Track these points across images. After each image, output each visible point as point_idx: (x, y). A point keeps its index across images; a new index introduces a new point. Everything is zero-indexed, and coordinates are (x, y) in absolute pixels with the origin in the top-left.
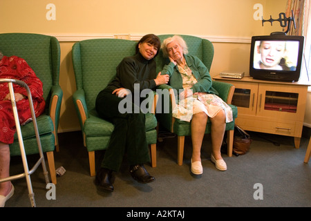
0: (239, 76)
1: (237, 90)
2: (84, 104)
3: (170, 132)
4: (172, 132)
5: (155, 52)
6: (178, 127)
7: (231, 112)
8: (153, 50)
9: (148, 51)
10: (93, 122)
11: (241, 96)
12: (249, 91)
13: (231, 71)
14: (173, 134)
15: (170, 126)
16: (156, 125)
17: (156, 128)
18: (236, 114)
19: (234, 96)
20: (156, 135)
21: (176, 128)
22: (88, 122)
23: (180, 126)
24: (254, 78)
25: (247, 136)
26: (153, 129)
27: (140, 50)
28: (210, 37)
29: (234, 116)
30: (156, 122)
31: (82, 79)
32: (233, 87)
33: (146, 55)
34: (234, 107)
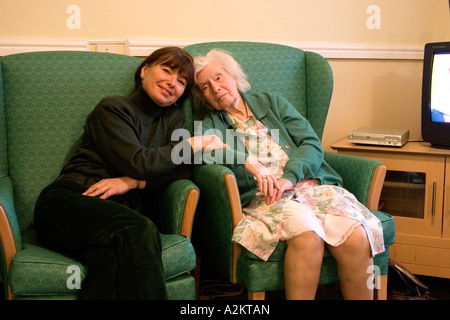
0: (395, 139)
1: (391, 175)
2: (12, 214)
3: (227, 279)
4: (234, 280)
5: (180, 89)
6: (248, 269)
7: (380, 230)
8: (174, 82)
9: (163, 85)
10: (35, 259)
11: (404, 189)
12: (422, 176)
13: (376, 128)
14: (236, 287)
15: (227, 266)
16: (193, 265)
17: (193, 273)
18: (393, 235)
19: (385, 190)
20: (193, 289)
21: (244, 272)
22: (20, 259)
23: (254, 266)
24: (434, 145)
25: (422, 291)
26: (185, 275)
27: (144, 82)
28: (322, 47)
29: (388, 240)
30: (194, 257)
31: (8, 150)
32: (383, 166)
33: (157, 93)
34: (386, 217)
